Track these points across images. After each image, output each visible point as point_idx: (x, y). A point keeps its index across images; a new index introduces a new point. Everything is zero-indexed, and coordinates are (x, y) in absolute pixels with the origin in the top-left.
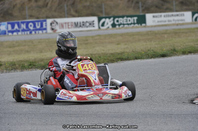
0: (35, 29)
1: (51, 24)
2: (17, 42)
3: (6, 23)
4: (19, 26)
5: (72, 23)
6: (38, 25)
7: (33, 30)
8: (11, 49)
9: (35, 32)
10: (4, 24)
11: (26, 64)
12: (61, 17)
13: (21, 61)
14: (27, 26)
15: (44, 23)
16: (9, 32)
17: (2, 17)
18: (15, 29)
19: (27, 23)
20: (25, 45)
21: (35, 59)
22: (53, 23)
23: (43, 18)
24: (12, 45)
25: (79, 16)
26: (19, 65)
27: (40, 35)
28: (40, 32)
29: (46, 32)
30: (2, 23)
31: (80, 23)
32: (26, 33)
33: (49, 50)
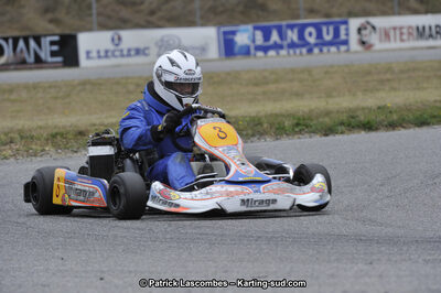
0: (319, 41)
1: (359, 30)
2: (272, 73)
3: (250, 27)
4: (282, 36)
5: (410, 27)
6: (328, 33)
7: (316, 45)
8: (257, 90)
9: (321, 51)
10: (245, 31)
11: (287, 123)
12: (384, 13)
13: (277, 115)
14: (301, 36)
15: (343, 28)
16: (258, 48)
17: (242, 13)
18: (271, 42)
19: (302, 28)
20: (291, 80)
21: (311, 111)
22: (365, 28)
23: (340, 16)
24: (261, 80)
25: (426, 12)
26: (271, 125)
27: (332, 56)
28: (333, 49)
29: (348, 51)
30: (242, 27)
31: (430, 28)
32: (298, 51)
33: (349, 91)
